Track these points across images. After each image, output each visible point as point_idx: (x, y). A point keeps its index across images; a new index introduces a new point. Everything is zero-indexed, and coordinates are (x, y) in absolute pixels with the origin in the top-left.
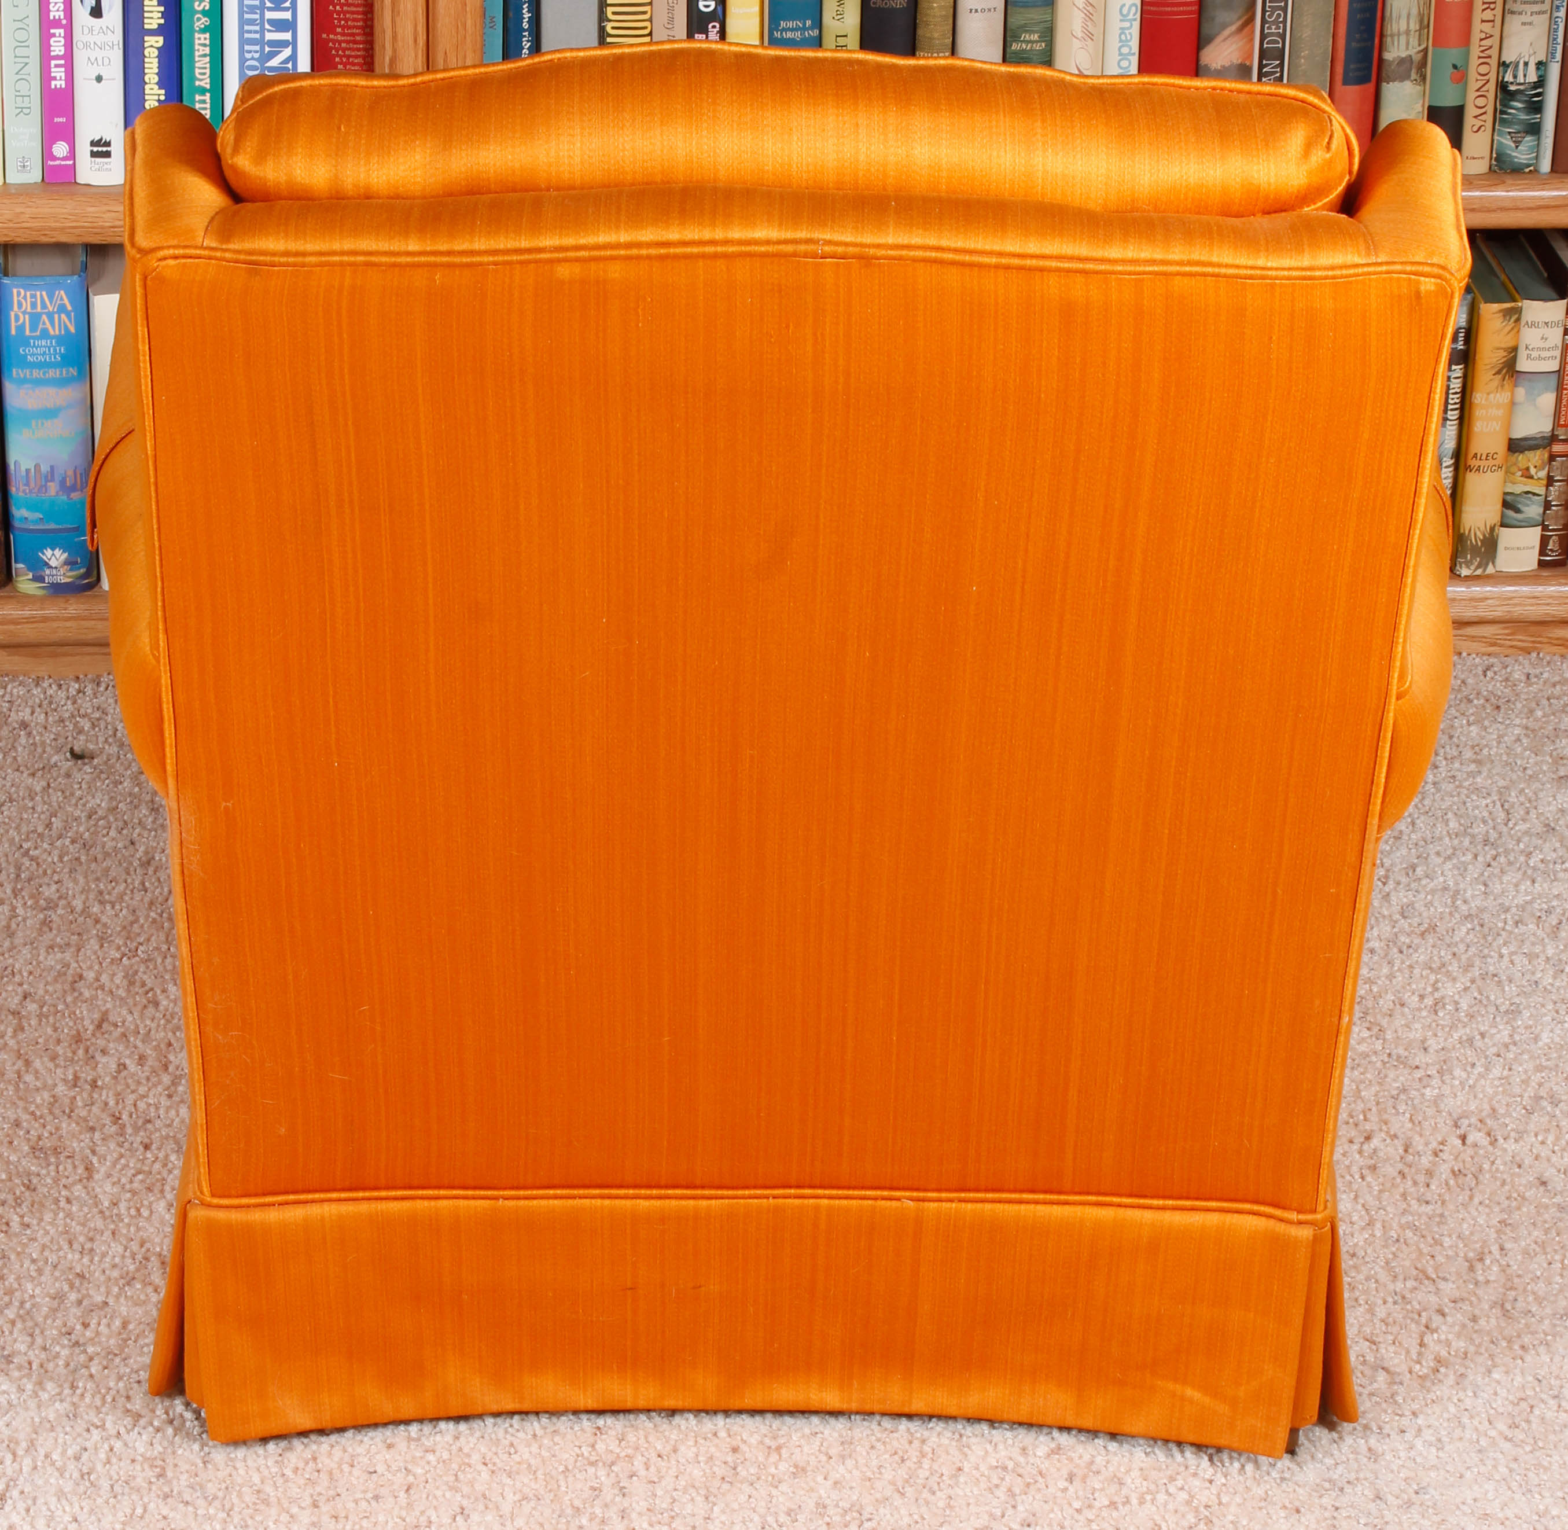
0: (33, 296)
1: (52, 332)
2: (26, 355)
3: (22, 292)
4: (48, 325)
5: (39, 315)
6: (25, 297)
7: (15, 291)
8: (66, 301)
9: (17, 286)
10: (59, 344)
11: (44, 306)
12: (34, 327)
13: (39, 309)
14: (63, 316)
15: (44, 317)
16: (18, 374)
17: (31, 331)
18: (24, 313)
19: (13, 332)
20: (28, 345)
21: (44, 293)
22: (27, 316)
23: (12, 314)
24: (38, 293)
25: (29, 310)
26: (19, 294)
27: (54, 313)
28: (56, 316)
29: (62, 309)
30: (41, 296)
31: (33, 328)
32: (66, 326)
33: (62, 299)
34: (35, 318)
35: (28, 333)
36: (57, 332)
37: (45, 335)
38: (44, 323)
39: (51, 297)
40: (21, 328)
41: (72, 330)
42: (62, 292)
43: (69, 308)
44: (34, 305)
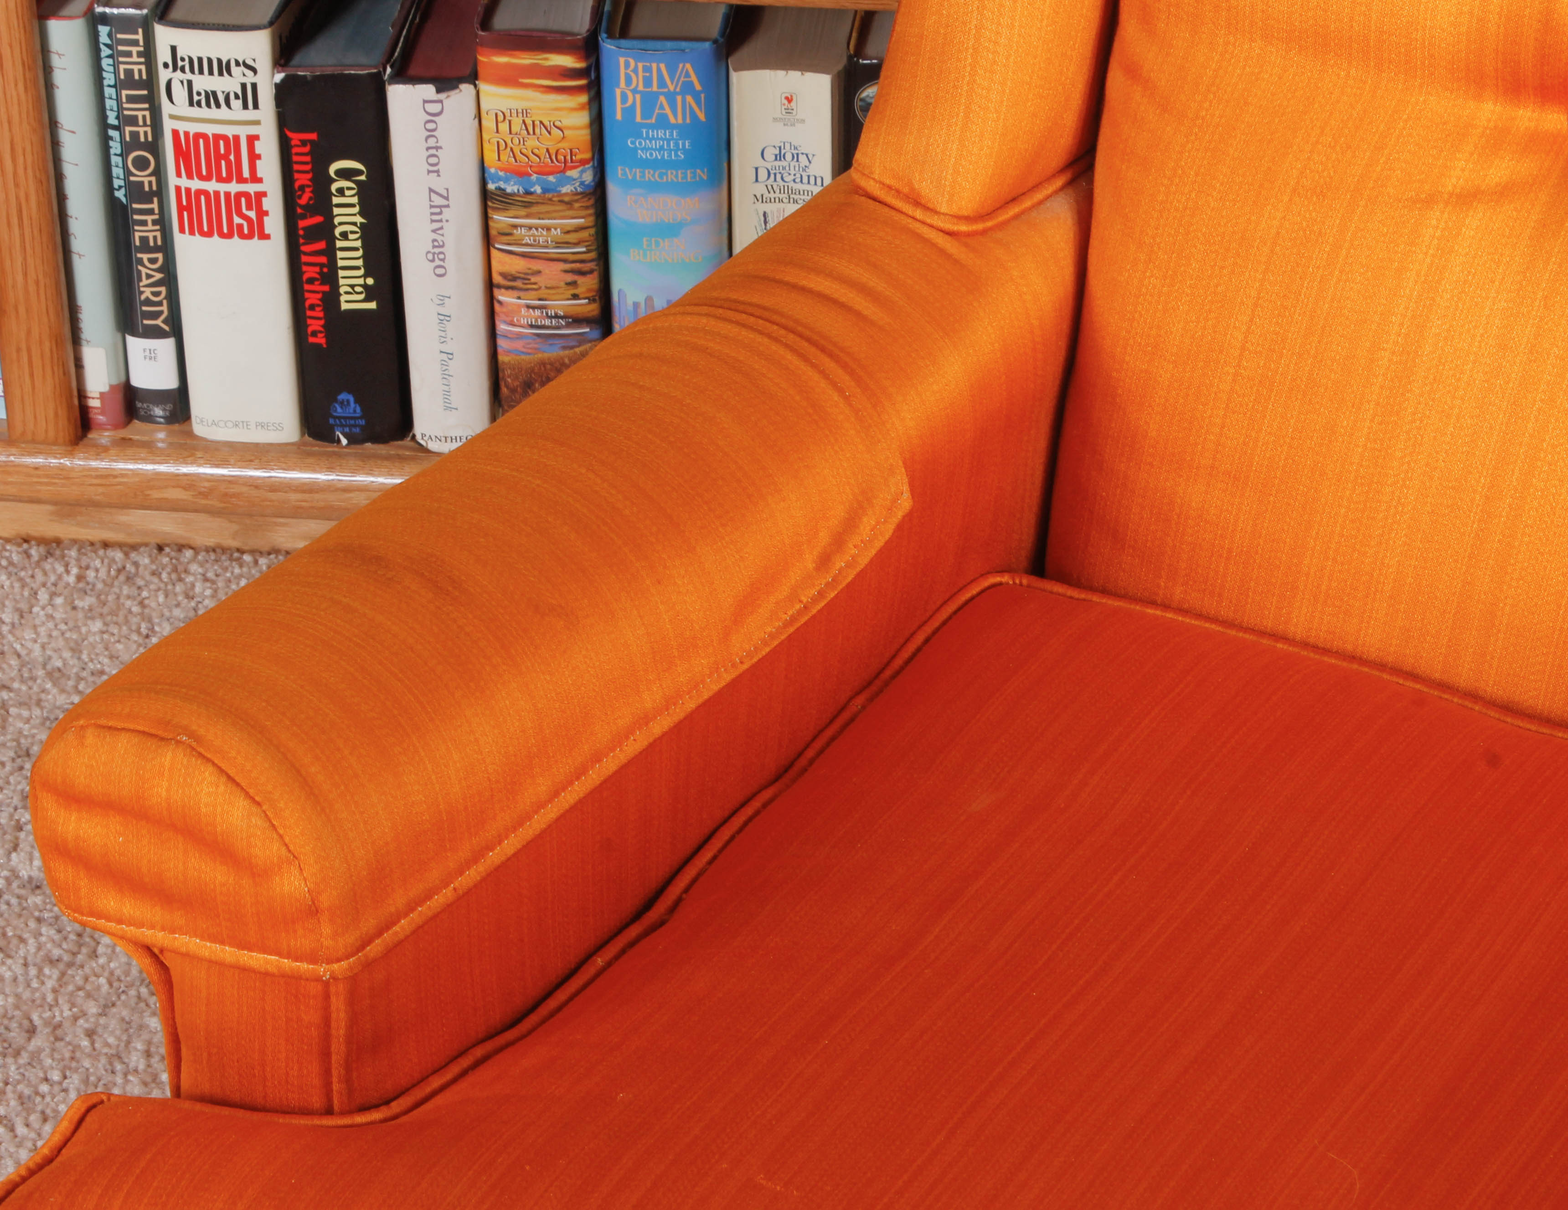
0: (647, 69)
1: (672, 120)
2: (636, 149)
3: (632, 63)
4: (668, 111)
5: (656, 95)
6: (635, 71)
7: (622, 60)
8: (694, 78)
9: (623, 56)
10: (682, 136)
11: (662, 83)
12: (647, 111)
13: (655, 88)
14: (689, 99)
15: (662, 99)
16: (625, 174)
17: (643, 117)
18: (635, 91)
19: (619, 116)
20: (639, 136)
21: (662, 66)
22: (638, 97)
23: (618, 92)
24: (654, 66)
25: (641, 87)
26: (627, 65)
27: (675, 93)
28: (679, 98)
29: (687, 88)
30: (659, 70)
31: (646, 114)
32: (692, 113)
33: (687, 75)
34: (649, 101)
35: (638, 119)
36: (680, 121)
37: (663, 122)
38: (662, 107)
39: (672, 72)
40: (629, 112)
41: (702, 116)
42: (688, 66)
43: (698, 87)
44: (648, 82)
